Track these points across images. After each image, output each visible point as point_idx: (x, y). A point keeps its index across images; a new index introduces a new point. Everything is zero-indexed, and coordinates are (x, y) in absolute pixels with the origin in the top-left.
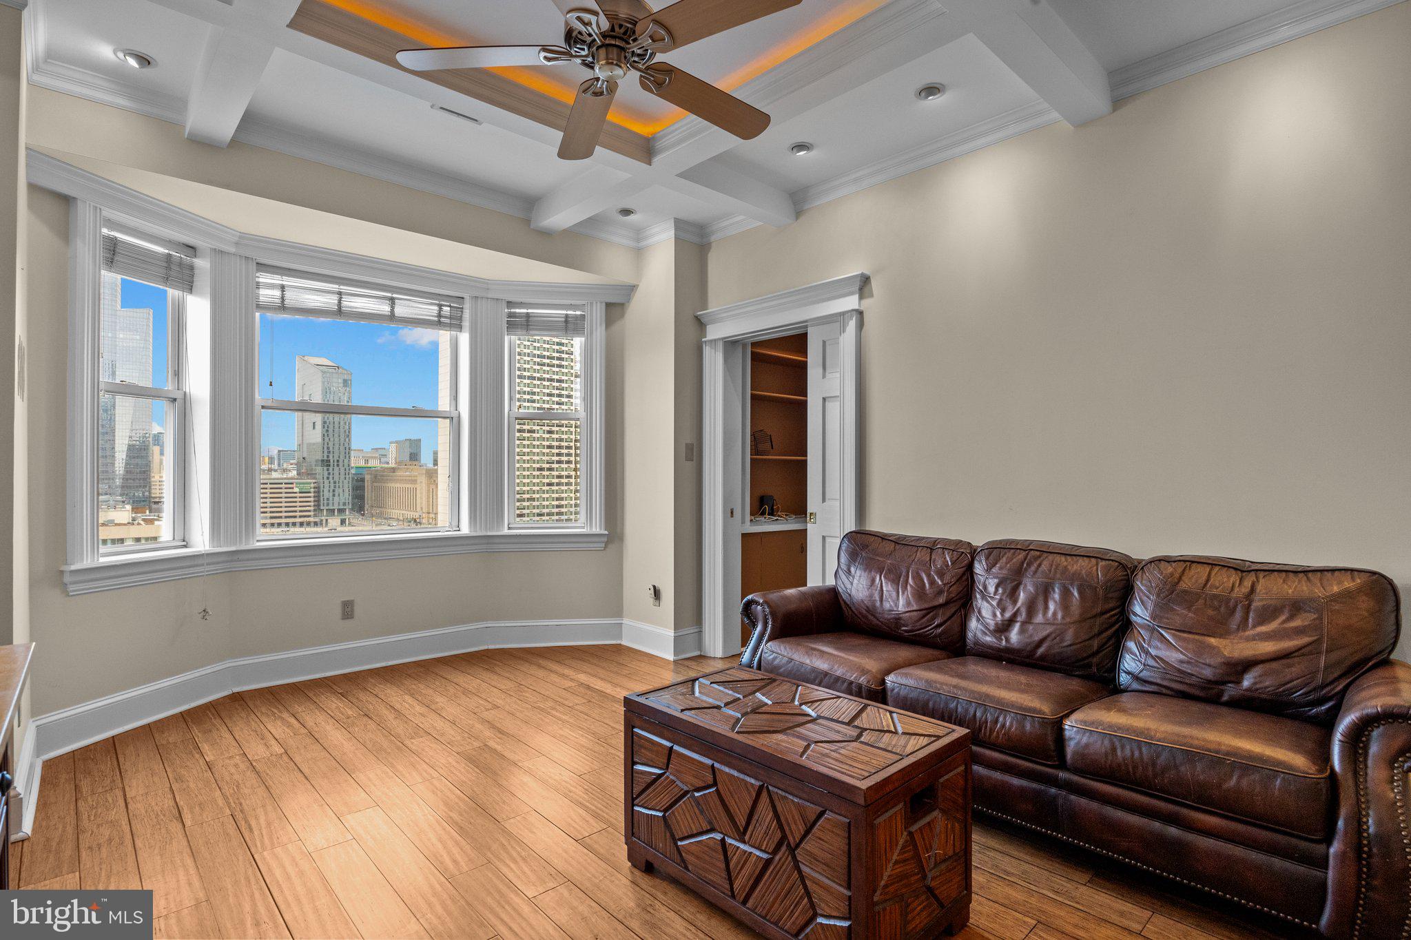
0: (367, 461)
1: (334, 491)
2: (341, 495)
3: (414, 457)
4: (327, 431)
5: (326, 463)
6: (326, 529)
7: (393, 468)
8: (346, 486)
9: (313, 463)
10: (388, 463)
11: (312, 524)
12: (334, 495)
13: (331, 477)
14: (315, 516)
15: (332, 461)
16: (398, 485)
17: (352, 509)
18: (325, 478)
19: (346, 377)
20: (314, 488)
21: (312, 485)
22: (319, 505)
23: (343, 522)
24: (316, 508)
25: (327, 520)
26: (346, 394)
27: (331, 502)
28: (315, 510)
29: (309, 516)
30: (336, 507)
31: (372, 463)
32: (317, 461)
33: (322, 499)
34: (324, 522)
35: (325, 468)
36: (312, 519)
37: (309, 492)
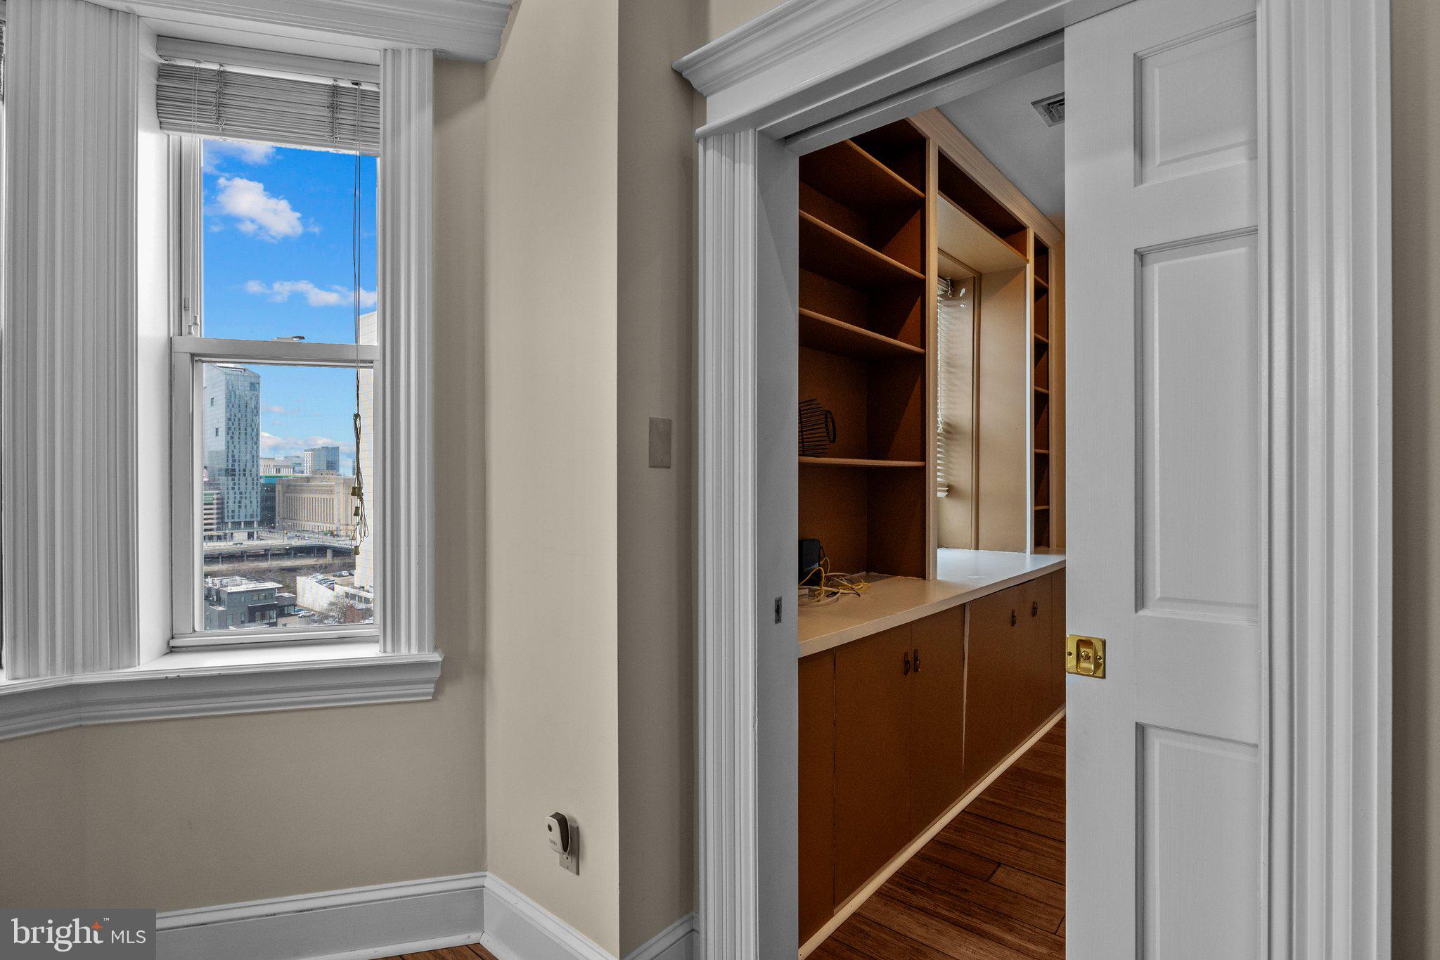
0: (278, 471)
1: (240, 502)
2: (248, 506)
3: (332, 465)
4: (232, 438)
5: (230, 472)
6: (231, 543)
7: (307, 478)
8: (254, 495)
9: (217, 473)
10: (303, 472)
11: (215, 538)
12: (240, 507)
13: (236, 487)
14: (218, 529)
15: (237, 470)
16: (312, 496)
17: (261, 523)
18: (230, 488)
19: (253, 380)
20: (217, 499)
21: (215, 496)
22: (222, 518)
23: (250, 536)
24: (219, 521)
25: (232, 534)
26: (254, 398)
27: (236, 514)
28: (217, 523)
29: (211, 530)
30: (242, 519)
31: (283, 473)
32: (220, 470)
33: (226, 511)
34: (229, 535)
35: (230, 478)
36: (214, 533)
37: (212, 504)
